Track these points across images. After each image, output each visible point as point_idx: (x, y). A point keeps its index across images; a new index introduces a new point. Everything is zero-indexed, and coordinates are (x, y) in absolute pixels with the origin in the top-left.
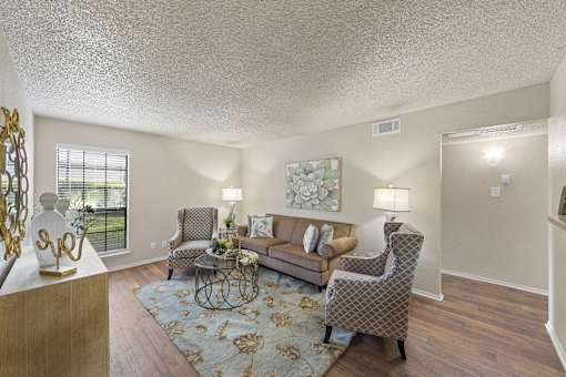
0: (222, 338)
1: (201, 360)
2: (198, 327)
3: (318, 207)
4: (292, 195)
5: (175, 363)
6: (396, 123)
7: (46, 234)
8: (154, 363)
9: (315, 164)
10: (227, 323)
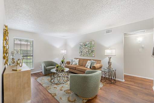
0: (61, 90)
1: (56, 95)
2: (55, 88)
3: (88, 56)
4: (81, 52)
5: (49, 96)
6: (111, 30)
7: (14, 59)
8: (43, 96)
9: (87, 43)
10: (62, 87)
